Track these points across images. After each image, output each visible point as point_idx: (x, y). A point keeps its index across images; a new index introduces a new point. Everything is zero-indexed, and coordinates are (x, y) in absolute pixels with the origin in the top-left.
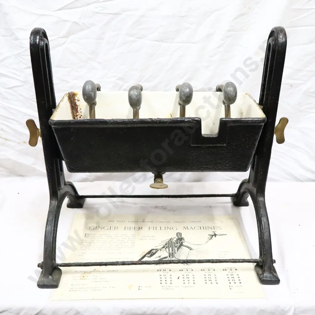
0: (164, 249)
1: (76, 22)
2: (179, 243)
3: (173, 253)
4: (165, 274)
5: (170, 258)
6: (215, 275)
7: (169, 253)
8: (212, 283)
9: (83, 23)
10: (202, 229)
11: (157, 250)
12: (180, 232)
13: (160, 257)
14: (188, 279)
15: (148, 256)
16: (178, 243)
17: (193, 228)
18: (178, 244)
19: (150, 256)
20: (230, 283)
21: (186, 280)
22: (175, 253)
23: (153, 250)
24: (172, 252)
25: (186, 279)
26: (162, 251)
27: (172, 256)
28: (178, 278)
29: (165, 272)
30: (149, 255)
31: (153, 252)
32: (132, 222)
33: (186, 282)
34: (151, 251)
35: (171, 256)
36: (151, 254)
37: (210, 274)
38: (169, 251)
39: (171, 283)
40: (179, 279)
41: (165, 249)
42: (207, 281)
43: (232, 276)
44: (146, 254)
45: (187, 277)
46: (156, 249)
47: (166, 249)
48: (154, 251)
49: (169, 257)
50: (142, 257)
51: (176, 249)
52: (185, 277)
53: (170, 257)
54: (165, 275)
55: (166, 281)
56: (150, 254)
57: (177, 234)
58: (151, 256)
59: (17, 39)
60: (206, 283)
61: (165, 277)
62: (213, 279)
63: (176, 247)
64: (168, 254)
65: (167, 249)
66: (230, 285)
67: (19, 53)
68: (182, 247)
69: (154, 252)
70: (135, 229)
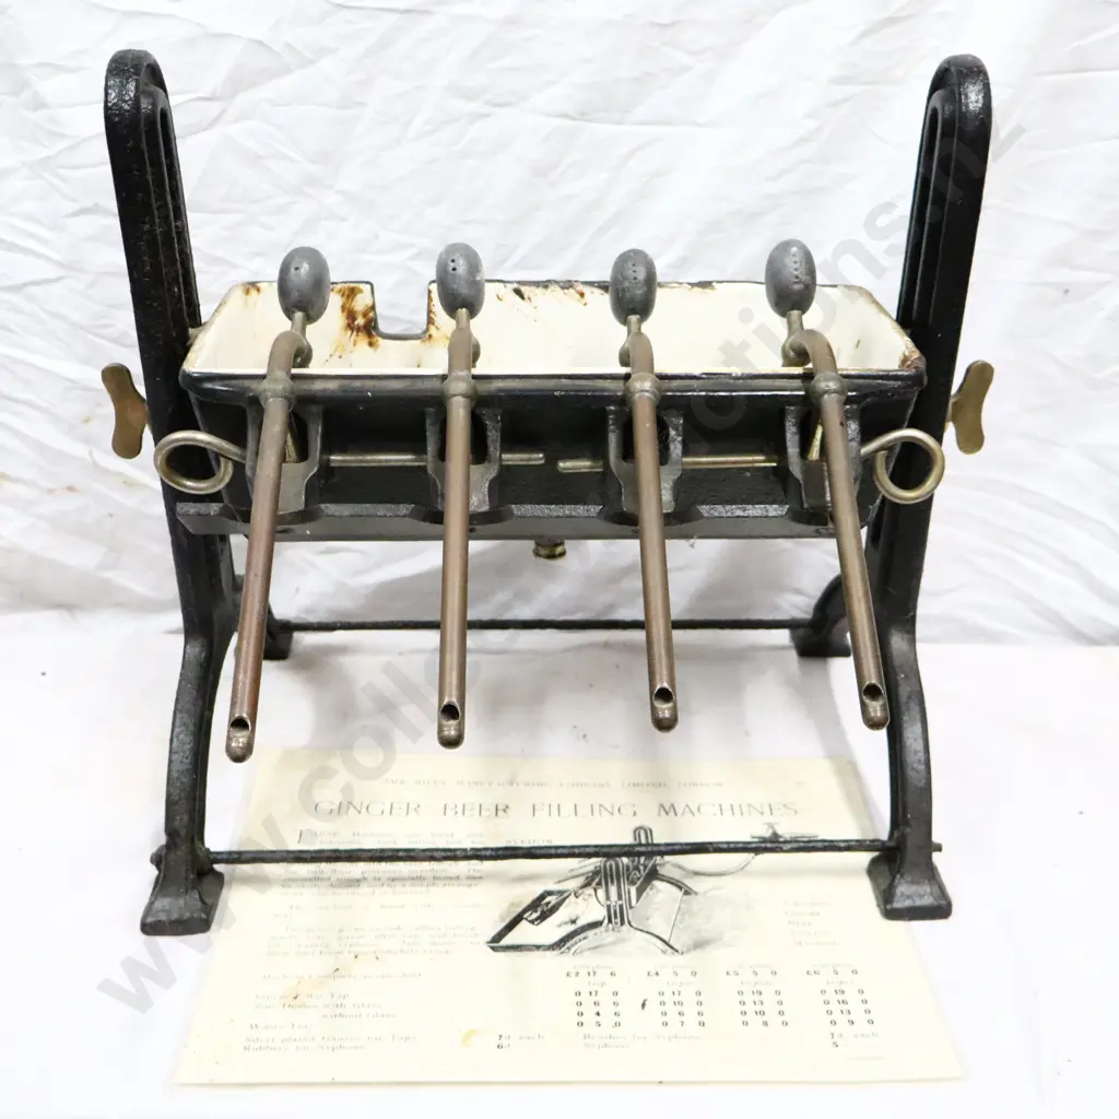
0: (590, 891)
1: (261, 43)
2: (645, 867)
3: (621, 907)
4: (593, 989)
5: (610, 926)
6: (778, 993)
7: (609, 907)
8: (766, 1024)
9: (288, 46)
10: (728, 813)
11: (563, 896)
12: (647, 824)
13: (573, 922)
14: (679, 1008)
15: (530, 918)
16: (642, 868)
17: (695, 810)
18: (639, 871)
19: (536, 919)
20: (834, 1023)
21: (672, 1010)
22: (631, 907)
23: (550, 893)
24: (620, 902)
25: (669, 1007)
26: (581, 898)
27: (619, 920)
28: (643, 1005)
29: (592, 978)
30: (535, 916)
31: (548, 903)
32: (469, 784)
33: (673, 1018)
34: (542, 897)
35: (616, 918)
36: (543, 912)
37: (758, 988)
38: (608, 898)
39: (617, 1024)
40: (646, 1008)
41: (592, 892)
42: (751, 1017)
43: (841, 997)
44: (525, 911)
45: (677, 998)
46: (561, 893)
47: (595, 890)
48: (552, 899)
49: (606, 921)
50: (507, 921)
51: (633, 890)
52: (668, 998)
53: (610, 921)
54: (593, 993)
55: (598, 1014)
56: (539, 910)
57: (637, 831)
58: (543, 917)
59: (39, 105)
60: (745, 1023)
61: (594, 998)
62: (771, 1008)
63: (633, 883)
64: (605, 912)
65: (601, 892)
66: (833, 1029)
67: (49, 158)
68: (656, 883)
69: (553, 903)
70: (483, 813)
